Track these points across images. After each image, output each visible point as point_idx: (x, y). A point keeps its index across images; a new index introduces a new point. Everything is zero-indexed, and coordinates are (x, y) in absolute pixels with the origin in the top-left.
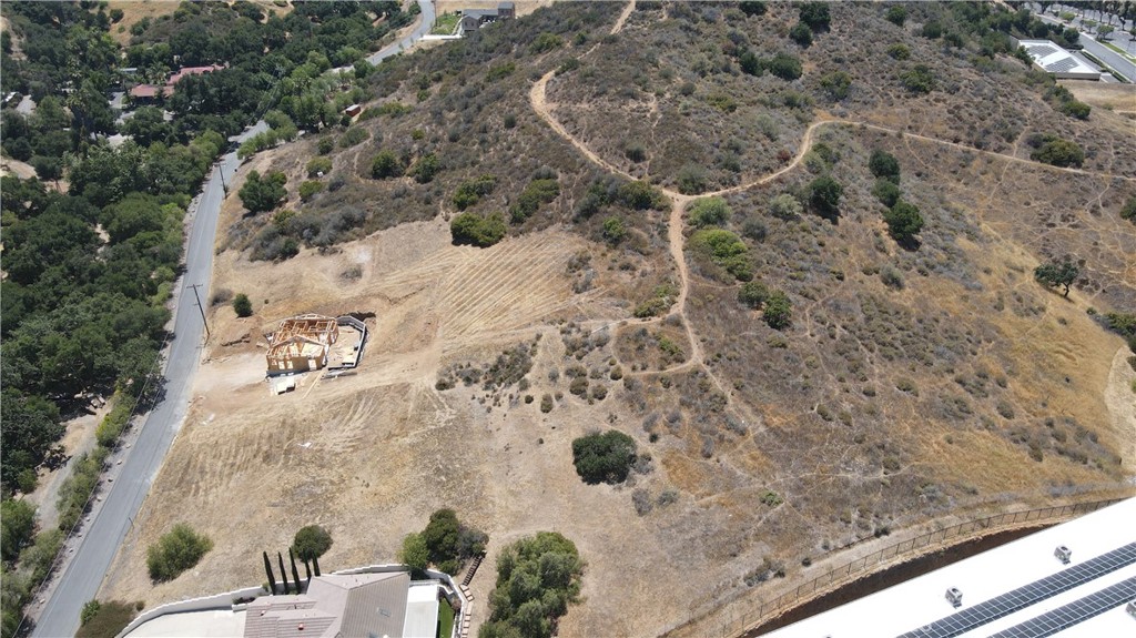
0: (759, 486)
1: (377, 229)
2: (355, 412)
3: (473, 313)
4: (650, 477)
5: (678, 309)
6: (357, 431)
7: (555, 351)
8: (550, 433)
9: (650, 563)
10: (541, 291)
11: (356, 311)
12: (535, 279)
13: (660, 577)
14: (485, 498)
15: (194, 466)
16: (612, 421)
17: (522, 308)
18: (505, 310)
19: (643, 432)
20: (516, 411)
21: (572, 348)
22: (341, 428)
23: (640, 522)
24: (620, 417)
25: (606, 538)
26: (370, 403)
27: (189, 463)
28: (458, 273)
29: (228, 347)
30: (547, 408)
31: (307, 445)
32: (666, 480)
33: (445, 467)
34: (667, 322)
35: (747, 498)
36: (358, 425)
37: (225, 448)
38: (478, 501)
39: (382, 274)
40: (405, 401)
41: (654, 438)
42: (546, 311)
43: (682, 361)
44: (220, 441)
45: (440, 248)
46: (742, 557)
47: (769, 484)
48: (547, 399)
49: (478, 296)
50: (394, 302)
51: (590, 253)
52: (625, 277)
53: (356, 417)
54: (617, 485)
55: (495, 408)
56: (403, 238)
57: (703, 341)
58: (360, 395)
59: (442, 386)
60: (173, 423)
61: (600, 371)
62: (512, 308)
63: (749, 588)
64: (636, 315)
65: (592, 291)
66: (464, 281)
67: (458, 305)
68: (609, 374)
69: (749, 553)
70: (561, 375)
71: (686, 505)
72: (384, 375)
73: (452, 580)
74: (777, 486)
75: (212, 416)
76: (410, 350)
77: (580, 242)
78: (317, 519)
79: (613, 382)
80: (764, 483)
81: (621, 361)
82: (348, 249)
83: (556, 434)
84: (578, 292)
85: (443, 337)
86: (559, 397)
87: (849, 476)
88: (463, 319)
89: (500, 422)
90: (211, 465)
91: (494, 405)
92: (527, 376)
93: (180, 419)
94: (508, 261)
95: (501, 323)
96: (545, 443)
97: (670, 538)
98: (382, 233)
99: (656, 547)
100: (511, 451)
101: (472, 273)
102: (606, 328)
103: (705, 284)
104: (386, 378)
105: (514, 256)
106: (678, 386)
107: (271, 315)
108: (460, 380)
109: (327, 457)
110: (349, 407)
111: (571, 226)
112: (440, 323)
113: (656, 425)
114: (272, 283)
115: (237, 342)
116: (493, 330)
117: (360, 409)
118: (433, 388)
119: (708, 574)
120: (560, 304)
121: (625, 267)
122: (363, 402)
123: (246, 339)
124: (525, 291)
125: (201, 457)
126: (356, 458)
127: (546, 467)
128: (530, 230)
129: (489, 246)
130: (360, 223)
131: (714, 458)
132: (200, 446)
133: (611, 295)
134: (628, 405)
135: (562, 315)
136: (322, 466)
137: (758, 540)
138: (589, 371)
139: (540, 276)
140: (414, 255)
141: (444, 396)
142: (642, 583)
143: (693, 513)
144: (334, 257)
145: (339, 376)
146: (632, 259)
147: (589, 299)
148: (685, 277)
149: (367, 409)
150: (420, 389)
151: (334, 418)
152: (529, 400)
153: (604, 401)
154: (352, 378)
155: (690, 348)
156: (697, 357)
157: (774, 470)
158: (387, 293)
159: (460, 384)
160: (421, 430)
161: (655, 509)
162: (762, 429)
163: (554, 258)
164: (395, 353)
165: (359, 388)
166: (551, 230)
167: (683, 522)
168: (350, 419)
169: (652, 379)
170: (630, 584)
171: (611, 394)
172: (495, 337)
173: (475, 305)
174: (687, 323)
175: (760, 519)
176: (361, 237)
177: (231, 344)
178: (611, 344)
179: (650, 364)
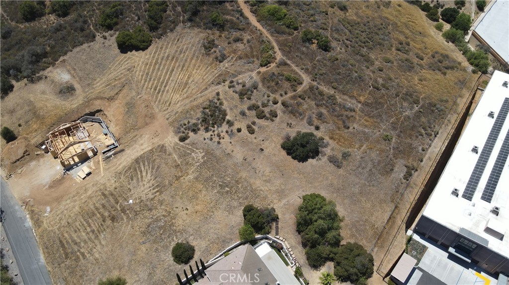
0: (378, 133)
1: (60, 56)
2: (141, 172)
3: (168, 91)
4: (329, 148)
5: (279, 56)
6: (152, 182)
7: (233, 99)
8: (263, 144)
9: (360, 188)
10: (199, 67)
11: (87, 111)
12: (191, 61)
13: (369, 193)
14: (256, 190)
15: (67, 242)
16: (290, 127)
17: (196, 80)
18: (186, 84)
19: (309, 127)
20: (236, 138)
21: (242, 95)
22: (141, 183)
23: (341, 171)
24: (293, 123)
25: (331, 185)
26: (146, 163)
27: (61, 242)
28: (140, 71)
29: (18, 163)
30: (252, 132)
31: (131, 201)
32: (338, 147)
33: (223, 182)
34: (280, 64)
35: (378, 141)
36: (149, 178)
37: (77, 224)
38: (255, 193)
39: (89, 85)
40: (169, 155)
41: (317, 128)
42: (210, 78)
43: (301, 84)
44: (70, 221)
45: (115, 58)
46: (396, 169)
47: (382, 131)
48: (249, 127)
49: (164, 80)
50: (111, 99)
51: (212, 37)
52: (240, 46)
53: (144, 174)
54: (317, 158)
55: (221, 141)
56: (84, 57)
57: (302, 69)
58: (137, 161)
59: (183, 139)
60: (24, 223)
61: (266, 102)
62: (190, 82)
63: (408, 182)
64: (262, 66)
65: (229, 59)
66: (147, 74)
67: (155, 89)
68: (271, 102)
69: (397, 166)
70: (247, 111)
71: (356, 155)
72: (142, 145)
73: (269, 236)
74: (384, 130)
75: (48, 209)
76: (146, 125)
77: (201, 32)
78: (175, 238)
79: (275, 106)
80: (379, 131)
81: (272, 93)
82: (50, 74)
83: (267, 143)
84: (221, 62)
85: (160, 111)
86: (254, 123)
87: (407, 113)
88: (166, 97)
89: (230, 148)
90: (78, 237)
91: (220, 139)
92: (228, 117)
93: (26, 219)
94: (166, 55)
95: (189, 92)
96: (265, 150)
97: (361, 174)
98: (65, 58)
99: (357, 180)
100: (248, 160)
101: (149, 69)
102: (252, 78)
103: (282, 38)
104: (145, 146)
105: (167, 51)
106: (309, 98)
107: (31, 132)
108: (190, 132)
109: (148, 203)
110: (135, 170)
111: (189, 24)
112: (152, 103)
113: (314, 121)
114: (12, 112)
115: (22, 158)
116: (187, 97)
117: (143, 169)
118: (179, 142)
119: (388, 183)
120: (216, 71)
121: (237, 40)
122: (141, 164)
123: (26, 153)
124: (190, 69)
125: (66, 235)
126: (166, 196)
127: (274, 161)
128: (165, 33)
129: (147, 48)
130: (45, 55)
131: (351, 128)
132: (59, 229)
133: (240, 58)
134: (292, 116)
135: (222, 78)
136: (150, 210)
137: (396, 159)
138: (260, 104)
139: (192, 59)
140: (101, 67)
141: (188, 144)
142: (363, 199)
143: (362, 158)
144: (43, 81)
145: (114, 154)
146: (236, 34)
147: (230, 64)
148: (270, 38)
149: (147, 167)
150: (172, 145)
151: (132, 180)
152: (239, 130)
153: (278, 117)
154: (124, 153)
155: (300, 75)
156: (306, 79)
157: (379, 123)
158: (102, 95)
159: (191, 134)
160: (193, 169)
161: (344, 163)
162: (359, 105)
163: (193, 45)
164: (138, 129)
165: (134, 157)
166: (179, 28)
167: (361, 164)
168: (142, 177)
169: (294, 98)
170: (358, 202)
171: (279, 112)
172: (191, 101)
173: (165, 86)
174: (289, 62)
175: (390, 148)
176: (53, 64)
177: (18, 160)
178: (260, 86)
179: (288, 90)
